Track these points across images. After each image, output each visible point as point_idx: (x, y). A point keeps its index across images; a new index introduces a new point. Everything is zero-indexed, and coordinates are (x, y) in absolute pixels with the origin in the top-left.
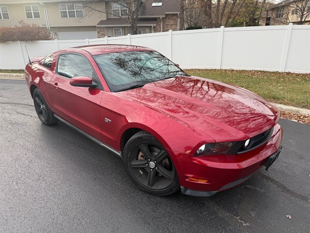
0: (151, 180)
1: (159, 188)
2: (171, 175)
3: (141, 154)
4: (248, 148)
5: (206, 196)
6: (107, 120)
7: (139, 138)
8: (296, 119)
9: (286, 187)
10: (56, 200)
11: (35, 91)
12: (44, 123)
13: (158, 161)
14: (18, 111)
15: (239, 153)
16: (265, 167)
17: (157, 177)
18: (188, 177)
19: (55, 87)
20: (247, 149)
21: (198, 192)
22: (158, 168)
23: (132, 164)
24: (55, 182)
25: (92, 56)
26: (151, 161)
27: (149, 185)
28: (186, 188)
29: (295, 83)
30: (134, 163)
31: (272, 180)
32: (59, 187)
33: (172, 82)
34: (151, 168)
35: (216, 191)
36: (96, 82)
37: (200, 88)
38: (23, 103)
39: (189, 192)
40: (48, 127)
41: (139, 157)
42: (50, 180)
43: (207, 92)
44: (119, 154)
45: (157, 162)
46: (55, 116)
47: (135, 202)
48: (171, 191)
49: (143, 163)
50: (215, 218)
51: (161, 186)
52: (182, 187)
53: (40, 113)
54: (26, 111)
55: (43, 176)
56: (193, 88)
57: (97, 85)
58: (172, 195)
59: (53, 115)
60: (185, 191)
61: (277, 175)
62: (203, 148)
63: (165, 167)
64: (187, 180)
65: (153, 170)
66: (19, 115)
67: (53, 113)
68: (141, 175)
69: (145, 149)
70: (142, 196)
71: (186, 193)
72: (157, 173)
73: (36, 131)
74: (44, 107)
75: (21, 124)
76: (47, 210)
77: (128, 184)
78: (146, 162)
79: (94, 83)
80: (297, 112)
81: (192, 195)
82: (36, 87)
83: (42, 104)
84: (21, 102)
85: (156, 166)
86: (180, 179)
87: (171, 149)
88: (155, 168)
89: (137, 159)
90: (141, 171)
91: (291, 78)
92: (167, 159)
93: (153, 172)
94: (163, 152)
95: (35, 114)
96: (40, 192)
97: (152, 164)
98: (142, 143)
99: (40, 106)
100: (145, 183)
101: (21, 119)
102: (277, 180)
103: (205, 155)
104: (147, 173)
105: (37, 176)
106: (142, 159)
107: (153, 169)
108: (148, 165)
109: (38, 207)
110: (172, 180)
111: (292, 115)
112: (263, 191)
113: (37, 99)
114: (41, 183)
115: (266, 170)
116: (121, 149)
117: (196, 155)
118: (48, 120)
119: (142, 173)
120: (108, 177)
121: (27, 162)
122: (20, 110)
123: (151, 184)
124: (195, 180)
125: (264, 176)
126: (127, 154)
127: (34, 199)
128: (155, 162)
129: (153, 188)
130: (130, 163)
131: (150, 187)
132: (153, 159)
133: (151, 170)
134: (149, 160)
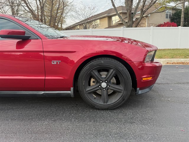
0: (105, 97)
2: (120, 87)
3: (92, 80)
18: (142, 79)
27: (104, 103)
28: (139, 89)
30: (89, 89)
34: (104, 88)
41: (92, 83)
45: (108, 81)
48: (124, 100)
49: (96, 86)
51: (114, 100)
78: (99, 84)
89: (89, 85)
90: (94, 95)
93: (105, 91)
106: (94, 84)
108: (101, 86)
110: (123, 91)
123: (106, 101)
128: (106, 81)
129: (108, 103)
130: (86, 90)
131: (105, 104)
132: (104, 80)
133: (104, 89)
134: (101, 82)
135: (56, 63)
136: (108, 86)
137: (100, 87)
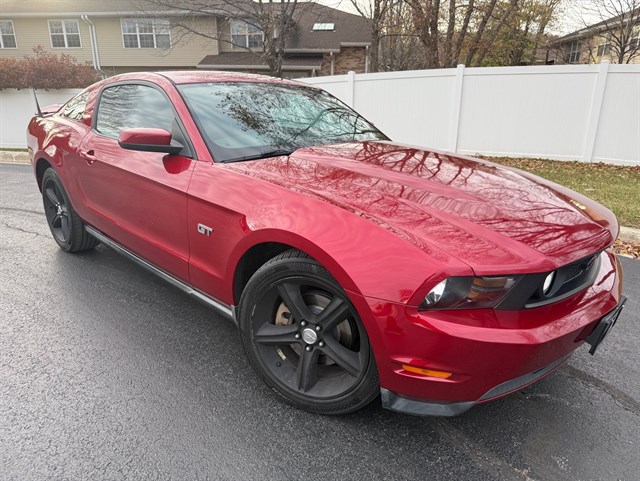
0: (306, 373)
1: (326, 394)
2: (356, 361)
3: (282, 309)
4: (548, 295)
5: (445, 415)
6: (203, 228)
7: (278, 269)
8: (629, 253)
9: (631, 399)
10: (68, 420)
11: (45, 174)
12: (63, 248)
13: (325, 327)
14: (10, 224)
15: (528, 306)
16: (588, 346)
17: (322, 366)
18: (400, 365)
19: (89, 160)
20: (546, 299)
21: (424, 404)
22: (325, 344)
23: (259, 334)
24: (72, 377)
25: (174, 84)
26: (306, 326)
27: (300, 388)
28: (395, 394)
29: (617, 182)
30: (266, 331)
31: (597, 383)
32: (78, 388)
33: (355, 152)
34: (308, 345)
35: (470, 403)
36: (180, 141)
37: (418, 166)
38: (24, 207)
39: (401, 405)
40: (72, 257)
41: (279, 318)
42: (58, 371)
43: (435, 175)
44: (230, 313)
45: (321, 328)
46: (89, 229)
47: (264, 428)
48: (356, 401)
49: (287, 331)
50: (467, 471)
51: (331, 390)
52: (384, 391)
53: (55, 224)
54: (27, 224)
55: (44, 362)
56: (402, 167)
57: (181, 148)
58: (356, 412)
59: (83, 228)
60: (392, 401)
61: (607, 371)
62: (439, 290)
63: (342, 342)
64: (397, 372)
65: (311, 349)
66: (10, 232)
67: (84, 223)
68: (280, 363)
69: (293, 295)
70: (284, 414)
71: (394, 407)
72: (320, 358)
73: (43, 265)
74: (65, 209)
75: (11, 248)
76: (40, 445)
77: (250, 384)
78: (295, 329)
79: (174, 144)
80: (632, 237)
81: (410, 410)
82: (50, 166)
83: (61, 205)
84: (19, 207)
85: (319, 339)
86: (379, 372)
87: (360, 293)
88: (317, 343)
89: (274, 322)
90: (281, 354)
91: (607, 174)
92: (346, 321)
93: (311, 354)
94: (338, 302)
95: (46, 229)
96: (30, 399)
97: (310, 335)
98: (285, 282)
99: (57, 209)
100: (291, 382)
101: (13, 238)
102: (608, 382)
103: (447, 308)
104: (298, 357)
105: (27, 363)
106: (285, 321)
107: (312, 346)
108: (301, 337)
109: (18, 437)
110: (359, 375)
111: (621, 243)
112: (578, 406)
113: (50, 192)
114: (36, 378)
115: (592, 352)
116: (234, 300)
117: (424, 308)
118: (71, 241)
119: (284, 357)
120: (200, 368)
121: (10, 329)
122: (14, 220)
123: (305, 384)
124: (419, 371)
125: (575, 373)
126: (249, 309)
127: (11, 417)
128: (318, 328)
129: (310, 394)
130: (256, 331)
131: (302, 391)
132: (313, 321)
133: (308, 349)
134: (303, 323)
135: (203, 232)
136: (321, 344)
137: (297, 336)
